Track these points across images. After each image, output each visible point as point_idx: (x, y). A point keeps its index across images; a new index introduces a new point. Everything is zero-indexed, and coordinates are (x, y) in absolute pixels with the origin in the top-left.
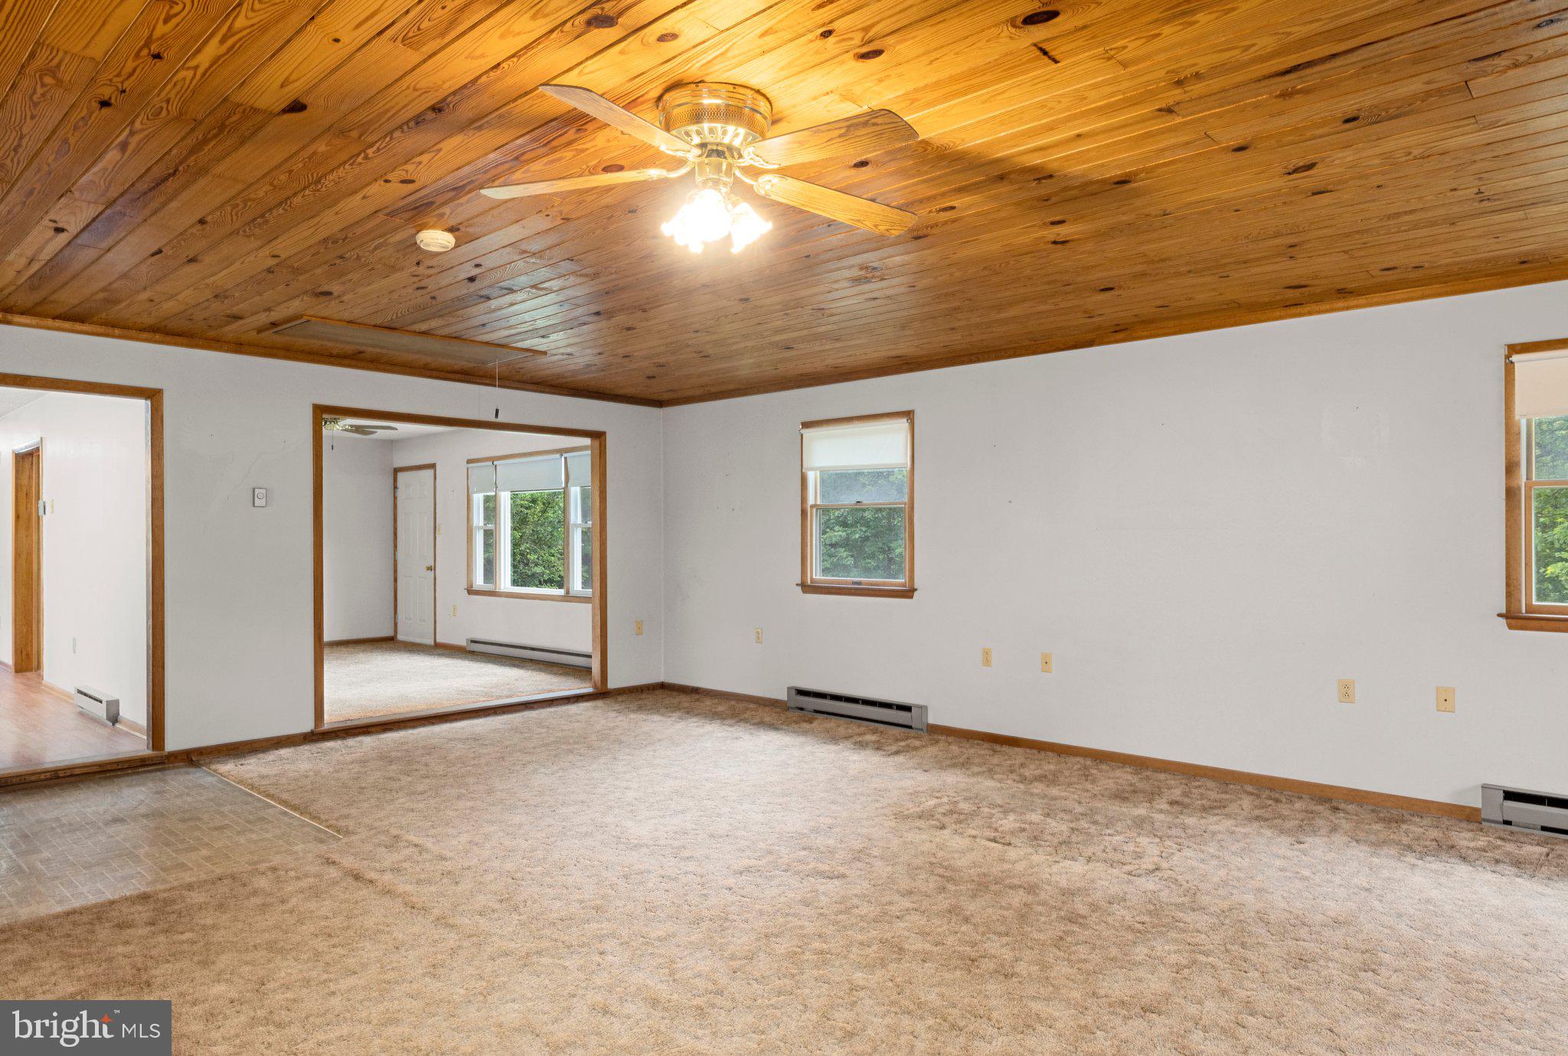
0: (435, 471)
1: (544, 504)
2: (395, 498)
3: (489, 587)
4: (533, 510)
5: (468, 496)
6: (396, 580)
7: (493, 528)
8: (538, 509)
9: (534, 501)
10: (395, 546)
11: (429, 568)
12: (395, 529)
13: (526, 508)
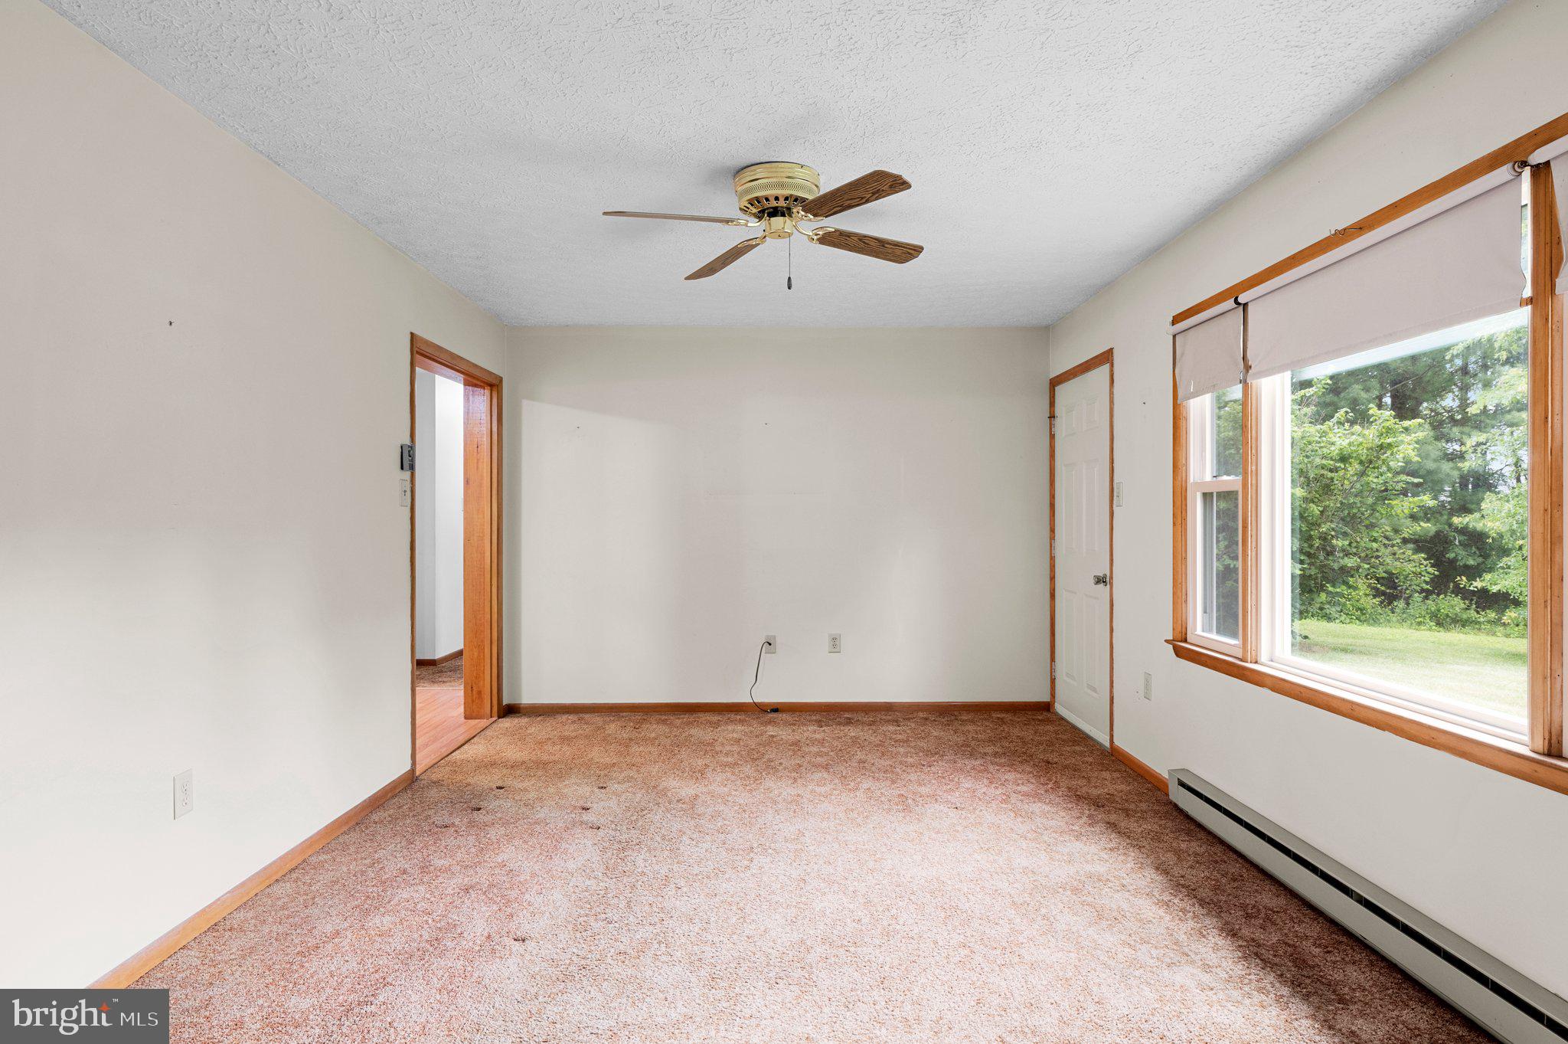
0: (1112, 365)
1: (1361, 463)
2: (1052, 437)
3: (1225, 644)
4: (1341, 473)
5: (1176, 407)
6: (1053, 596)
7: (1238, 487)
8: (1351, 470)
9: (1344, 459)
10: (1052, 530)
11: (1100, 580)
12: (1052, 497)
13: (1331, 471)
